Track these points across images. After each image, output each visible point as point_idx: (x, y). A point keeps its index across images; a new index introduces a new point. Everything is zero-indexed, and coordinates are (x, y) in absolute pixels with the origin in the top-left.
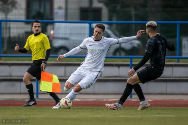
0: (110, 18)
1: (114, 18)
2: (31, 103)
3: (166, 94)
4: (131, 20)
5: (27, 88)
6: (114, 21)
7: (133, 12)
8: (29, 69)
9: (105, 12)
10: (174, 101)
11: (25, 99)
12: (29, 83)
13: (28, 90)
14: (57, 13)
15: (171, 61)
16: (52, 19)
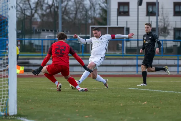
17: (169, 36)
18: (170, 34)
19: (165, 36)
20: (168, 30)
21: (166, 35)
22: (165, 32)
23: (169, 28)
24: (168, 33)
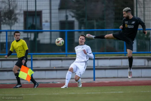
0: (80, 28)
1: (82, 28)
2: (18, 86)
3: (118, 77)
4: (94, 29)
5: (15, 76)
6: (82, 30)
7: (95, 23)
8: (17, 63)
9: (76, 23)
10: (123, 82)
11: (24, 83)
12: (17, 72)
13: (16, 77)
14: (44, 25)
15: (120, 56)
16: (42, 29)
17: (16, 24)
18: (18, 21)
19: (11, 25)
20: (16, 15)
21: (12, 23)
22: (10, 18)
23: (17, 11)
24: (16, 20)
